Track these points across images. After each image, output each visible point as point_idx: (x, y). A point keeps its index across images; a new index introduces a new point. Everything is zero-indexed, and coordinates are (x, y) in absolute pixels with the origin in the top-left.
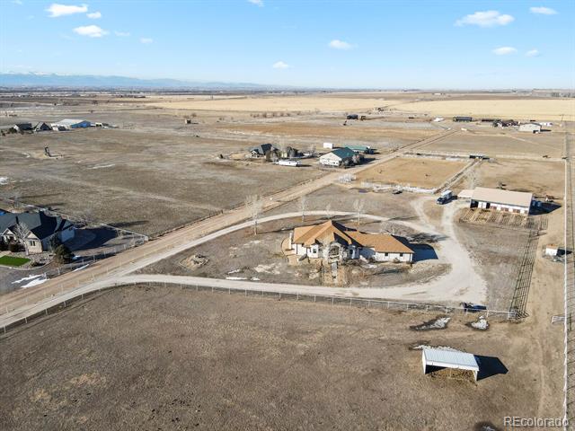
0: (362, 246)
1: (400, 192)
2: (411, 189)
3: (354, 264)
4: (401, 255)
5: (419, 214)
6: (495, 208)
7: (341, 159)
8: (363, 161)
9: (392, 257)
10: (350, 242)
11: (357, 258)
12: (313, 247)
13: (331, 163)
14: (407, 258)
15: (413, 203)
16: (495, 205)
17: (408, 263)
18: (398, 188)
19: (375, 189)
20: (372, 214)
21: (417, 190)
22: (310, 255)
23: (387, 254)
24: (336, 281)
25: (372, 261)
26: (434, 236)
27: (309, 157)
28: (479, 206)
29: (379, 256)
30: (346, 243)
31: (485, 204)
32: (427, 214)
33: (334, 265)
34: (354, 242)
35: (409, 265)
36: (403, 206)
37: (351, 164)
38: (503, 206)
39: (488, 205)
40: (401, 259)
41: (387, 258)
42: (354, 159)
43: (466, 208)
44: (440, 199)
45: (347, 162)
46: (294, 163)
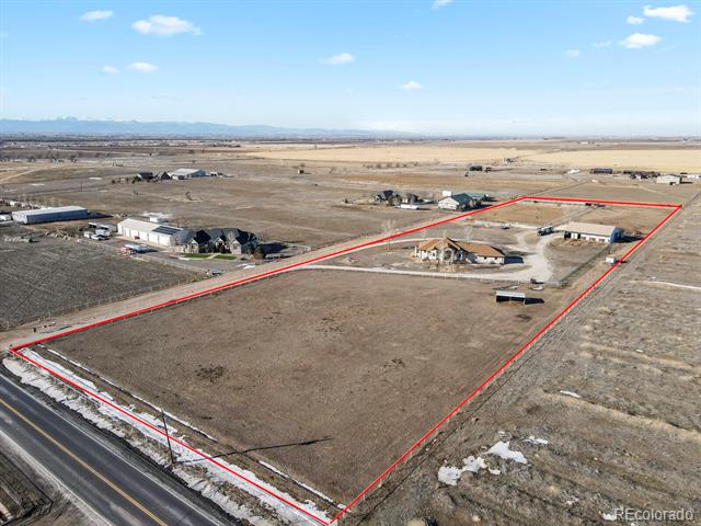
0: (468, 252)
1: (507, 228)
2: (518, 226)
3: (462, 263)
4: (497, 259)
5: (519, 241)
7: (458, 204)
8: (479, 206)
9: (489, 260)
11: (464, 260)
12: (432, 252)
13: (449, 207)
14: (500, 261)
15: (517, 235)
16: (585, 236)
18: (507, 225)
19: (486, 225)
21: (524, 227)
22: (430, 258)
23: (485, 258)
24: (448, 270)
25: (475, 262)
26: (525, 253)
27: (428, 203)
28: (572, 236)
29: (480, 259)
30: (457, 249)
31: (577, 235)
32: (526, 241)
33: (447, 263)
34: (462, 249)
35: (500, 265)
37: (468, 208)
38: (591, 236)
39: (579, 236)
41: (485, 261)
42: (471, 203)
43: (560, 238)
44: (540, 232)
45: (464, 206)
46: (415, 207)
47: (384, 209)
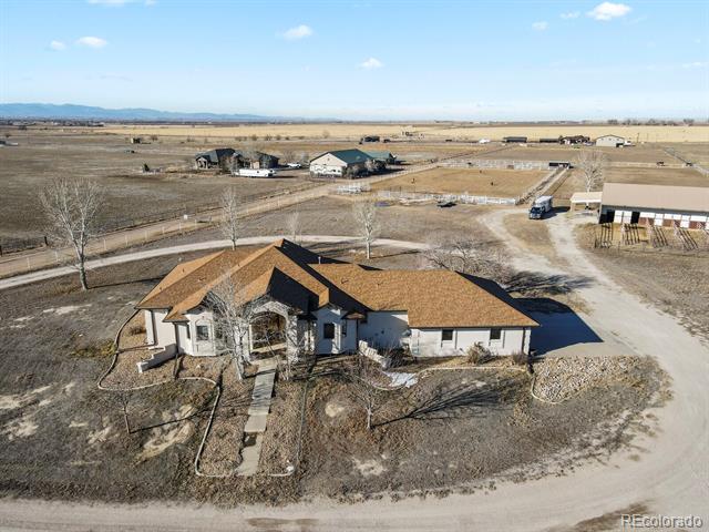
0: (366, 310)
1: (450, 205)
2: (472, 199)
3: (338, 375)
4: (495, 334)
5: (499, 236)
6: (651, 221)
7: (345, 164)
9: (465, 341)
10: (324, 298)
11: (351, 351)
12: (194, 320)
13: (328, 170)
14: (513, 343)
15: (482, 220)
16: (651, 215)
17: (517, 359)
18: (447, 198)
19: (404, 201)
20: (401, 238)
21: (483, 200)
22: (189, 346)
23: (447, 334)
24: (251, 463)
25: (401, 358)
26: (554, 279)
27: (296, 168)
28: (617, 220)
29: (424, 342)
30: (312, 299)
31: (629, 214)
32: (518, 235)
33: (264, 382)
34: (338, 297)
35: (524, 369)
36: (463, 224)
37: (363, 173)
38: (668, 216)
39: (635, 218)
40: (495, 347)
41: (448, 348)
42: (368, 165)
43: (590, 225)
44: (535, 211)
45: (355, 169)
46: (265, 172)
47: (210, 179)
